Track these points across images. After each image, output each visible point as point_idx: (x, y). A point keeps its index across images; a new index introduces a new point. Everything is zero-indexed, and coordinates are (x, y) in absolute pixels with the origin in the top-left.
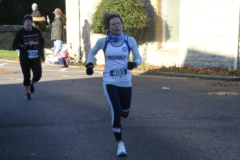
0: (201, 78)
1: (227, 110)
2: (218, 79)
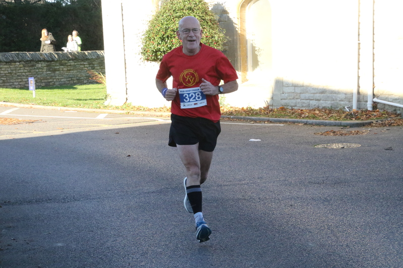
0: (306, 124)
1: (346, 170)
2: (330, 125)
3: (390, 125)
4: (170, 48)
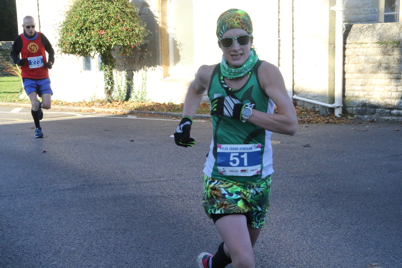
3: (309, 122)
4: (89, 41)
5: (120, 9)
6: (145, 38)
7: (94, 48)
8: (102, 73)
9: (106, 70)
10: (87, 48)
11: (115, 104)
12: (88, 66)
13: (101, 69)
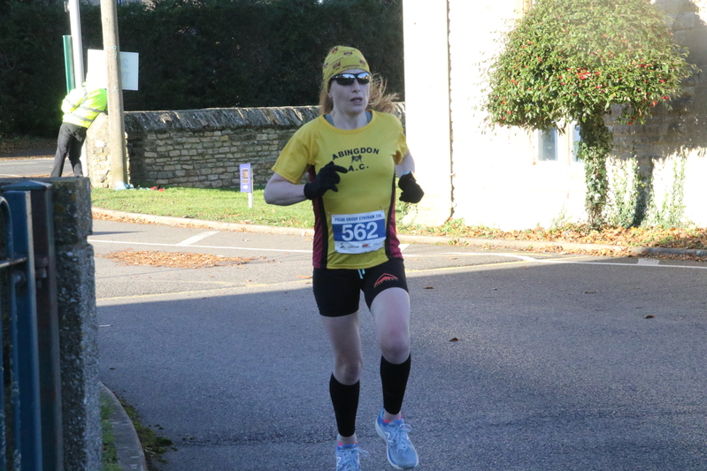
4: (555, 95)
5: (628, 20)
6: (684, 83)
7: (565, 110)
8: (582, 164)
9: (591, 158)
10: (550, 111)
11: (609, 233)
12: (549, 150)
13: (579, 156)
